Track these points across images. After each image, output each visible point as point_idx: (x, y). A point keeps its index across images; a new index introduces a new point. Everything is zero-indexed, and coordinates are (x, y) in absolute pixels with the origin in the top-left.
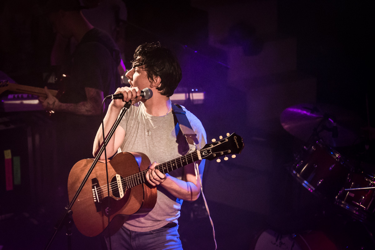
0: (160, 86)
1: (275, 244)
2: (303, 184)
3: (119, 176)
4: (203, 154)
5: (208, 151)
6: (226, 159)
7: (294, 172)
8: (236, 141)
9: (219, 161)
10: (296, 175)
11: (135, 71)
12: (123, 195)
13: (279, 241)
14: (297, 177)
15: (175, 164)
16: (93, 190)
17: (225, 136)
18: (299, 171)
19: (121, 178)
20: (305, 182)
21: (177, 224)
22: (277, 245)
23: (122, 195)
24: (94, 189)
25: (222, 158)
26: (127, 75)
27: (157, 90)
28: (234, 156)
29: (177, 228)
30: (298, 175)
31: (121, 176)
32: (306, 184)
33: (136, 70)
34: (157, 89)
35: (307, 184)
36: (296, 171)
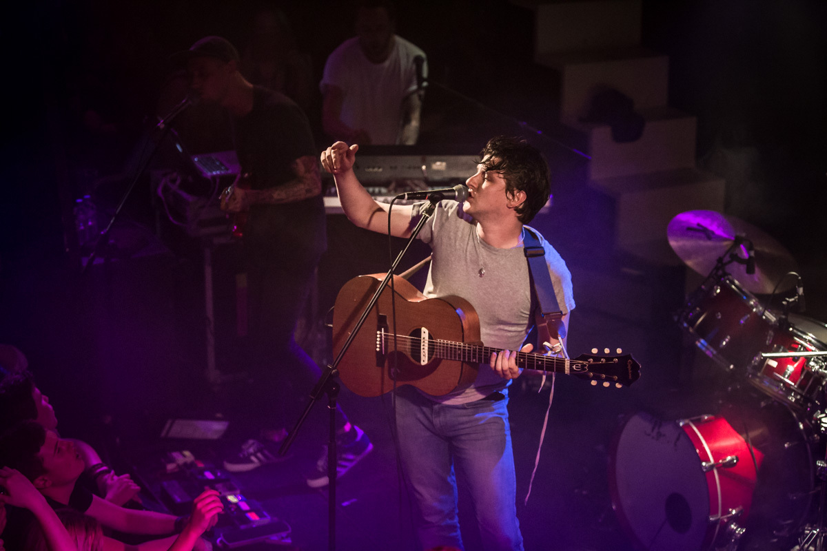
0: (521, 207)
1: (649, 435)
2: (699, 344)
3: (427, 331)
4: (574, 367)
5: (583, 366)
6: (606, 384)
7: (685, 325)
8: (629, 367)
9: (594, 383)
10: (687, 329)
11: (484, 179)
12: (426, 362)
13: (656, 431)
14: (689, 333)
15: (524, 361)
16: (378, 332)
17: (613, 351)
18: (692, 323)
19: (430, 337)
20: (702, 341)
21: (506, 396)
22: (653, 438)
23: (424, 361)
24: (381, 331)
25: (600, 381)
26: (468, 183)
27: (515, 212)
28: (618, 386)
29: (505, 402)
30: (691, 330)
31: (429, 334)
32: (702, 344)
33: (486, 177)
34: (515, 210)
35: (706, 344)
36: (688, 323)
